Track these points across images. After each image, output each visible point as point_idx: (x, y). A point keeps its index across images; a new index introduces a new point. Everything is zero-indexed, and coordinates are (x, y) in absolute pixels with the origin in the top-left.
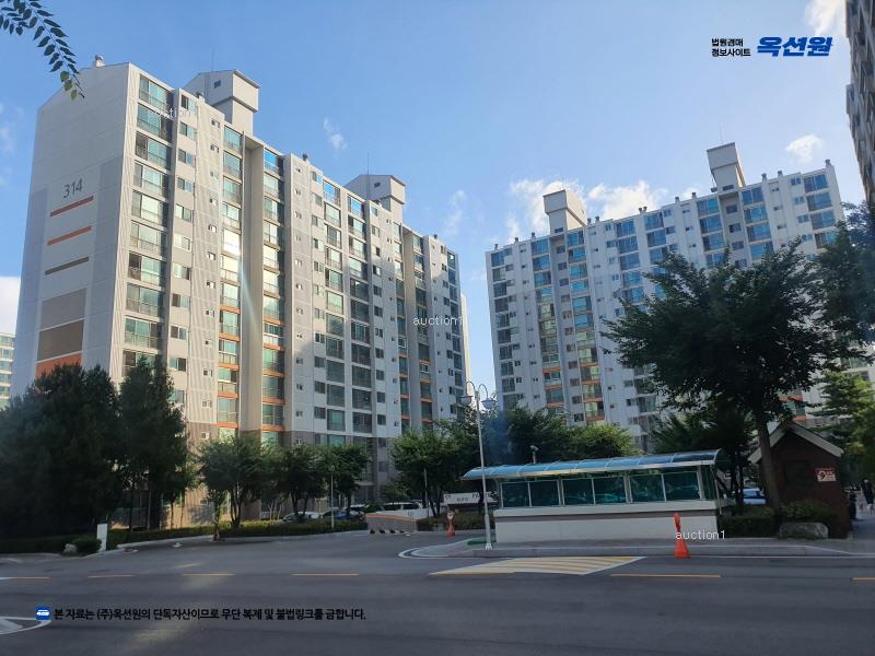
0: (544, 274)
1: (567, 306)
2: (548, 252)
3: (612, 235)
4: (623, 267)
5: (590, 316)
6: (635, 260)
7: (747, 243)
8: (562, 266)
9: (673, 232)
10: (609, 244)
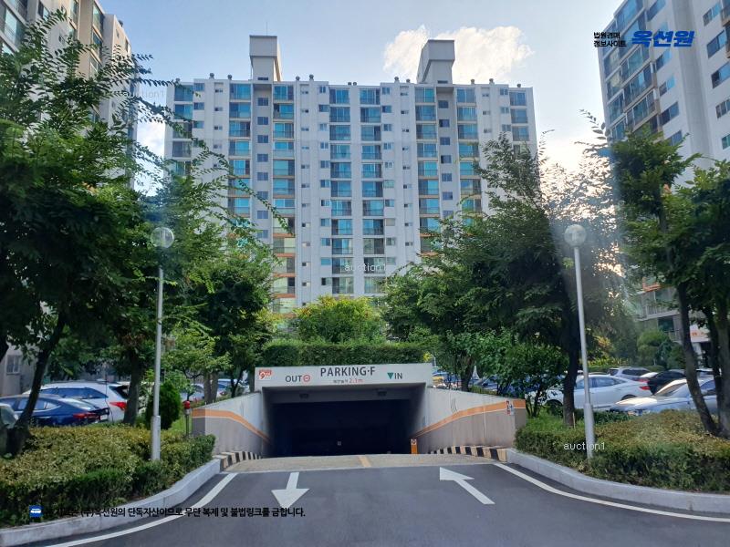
0: (242, 123)
1: (263, 167)
2: (251, 99)
3: (325, 99)
4: (333, 137)
5: (292, 181)
6: (345, 133)
7: (455, 140)
8: (264, 121)
9: (390, 112)
10: (322, 108)
